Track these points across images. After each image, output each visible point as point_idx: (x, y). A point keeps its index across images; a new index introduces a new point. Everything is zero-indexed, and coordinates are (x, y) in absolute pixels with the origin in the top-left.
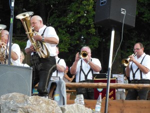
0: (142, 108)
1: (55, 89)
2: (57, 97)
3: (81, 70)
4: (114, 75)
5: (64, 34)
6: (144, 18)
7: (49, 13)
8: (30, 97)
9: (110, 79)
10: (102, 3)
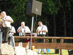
0: (44, 46)
1: (10, 40)
2: (11, 43)
3: (21, 31)
4: (33, 33)
5: (13, 16)
6: (44, 10)
7: (8, 8)
8: (1, 44)
9: (32, 35)
10: (29, 7)
